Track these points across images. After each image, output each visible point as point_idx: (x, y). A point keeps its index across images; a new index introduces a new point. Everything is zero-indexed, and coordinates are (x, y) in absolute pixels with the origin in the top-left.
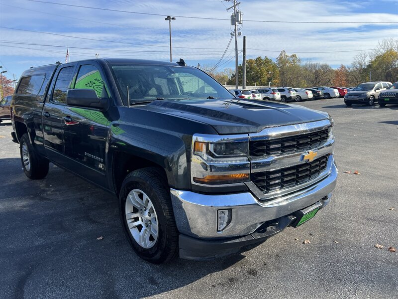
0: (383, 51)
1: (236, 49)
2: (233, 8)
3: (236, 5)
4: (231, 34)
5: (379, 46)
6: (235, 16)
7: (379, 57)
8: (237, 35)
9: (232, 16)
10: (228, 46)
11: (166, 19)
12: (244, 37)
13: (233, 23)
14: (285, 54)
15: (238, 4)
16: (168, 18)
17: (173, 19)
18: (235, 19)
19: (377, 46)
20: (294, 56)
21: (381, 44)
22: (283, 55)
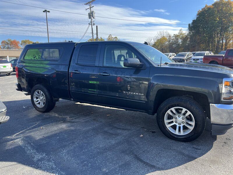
0: (160, 37)
1: (93, 33)
2: (90, 9)
3: (91, 7)
4: (89, 24)
5: (158, 35)
6: (91, 14)
7: (158, 40)
8: (93, 25)
9: (89, 14)
10: (87, 30)
11: (44, 11)
12: (97, 26)
13: (90, 18)
14: (111, 37)
15: (93, 7)
16: (45, 11)
17: (48, 12)
18: (91, 15)
19: (157, 34)
20: (116, 38)
21: (158, 33)
22: (110, 37)
